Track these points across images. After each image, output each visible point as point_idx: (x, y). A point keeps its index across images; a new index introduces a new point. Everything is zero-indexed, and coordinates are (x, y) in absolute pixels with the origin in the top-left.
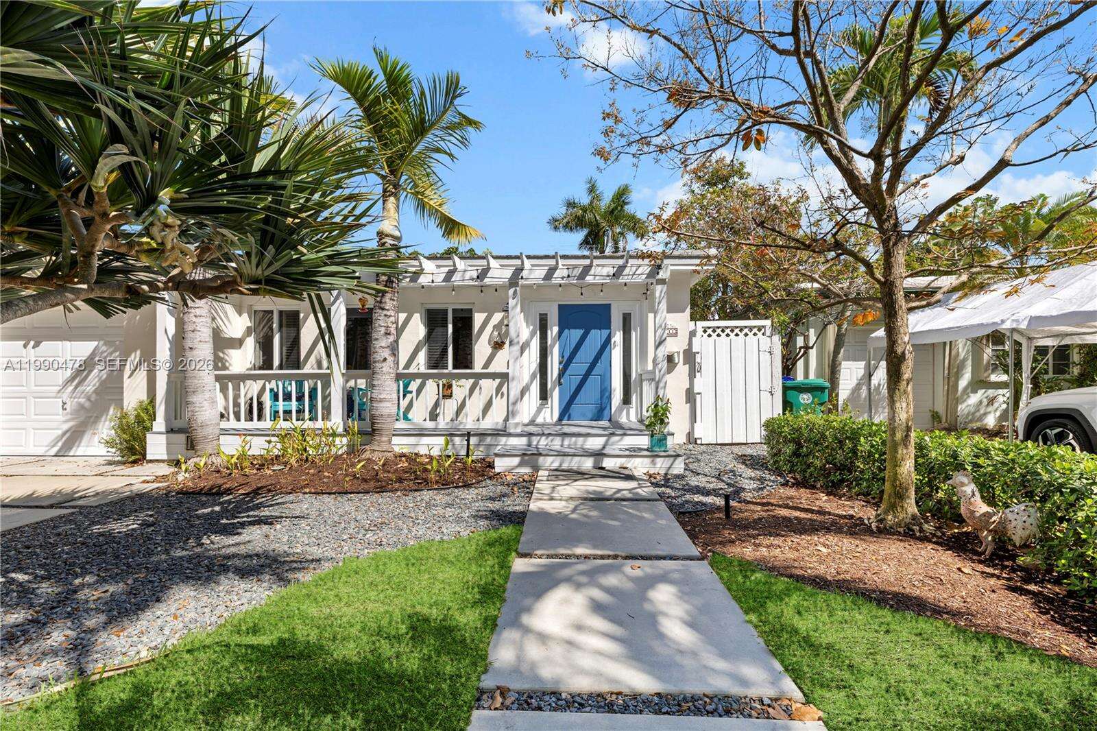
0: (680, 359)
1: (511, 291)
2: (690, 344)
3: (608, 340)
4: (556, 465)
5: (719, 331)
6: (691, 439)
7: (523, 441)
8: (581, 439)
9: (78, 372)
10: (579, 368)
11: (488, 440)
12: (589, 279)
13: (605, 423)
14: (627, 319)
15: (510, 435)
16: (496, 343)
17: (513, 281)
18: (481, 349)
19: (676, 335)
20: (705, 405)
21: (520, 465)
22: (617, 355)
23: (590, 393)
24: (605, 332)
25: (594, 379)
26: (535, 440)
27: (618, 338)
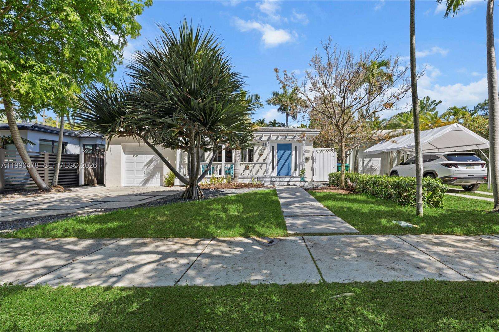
0: (310, 159)
1: (268, 142)
2: (313, 155)
3: (291, 153)
4: (278, 184)
5: (320, 151)
6: (312, 180)
7: (270, 179)
8: (284, 179)
9: (148, 163)
10: (282, 161)
11: (261, 179)
12: (287, 139)
13: (289, 176)
14: (296, 147)
15: (266, 178)
16: (260, 154)
17: (268, 140)
18: (256, 156)
19: (309, 152)
20: (316, 171)
21: (270, 184)
22: (293, 157)
23: (285, 169)
24: (290, 151)
25: (286, 164)
26: (272, 179)
27: (293, 153)
